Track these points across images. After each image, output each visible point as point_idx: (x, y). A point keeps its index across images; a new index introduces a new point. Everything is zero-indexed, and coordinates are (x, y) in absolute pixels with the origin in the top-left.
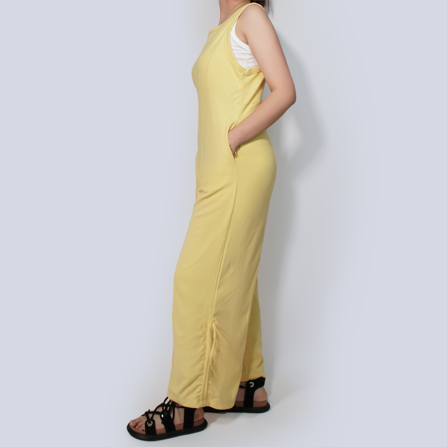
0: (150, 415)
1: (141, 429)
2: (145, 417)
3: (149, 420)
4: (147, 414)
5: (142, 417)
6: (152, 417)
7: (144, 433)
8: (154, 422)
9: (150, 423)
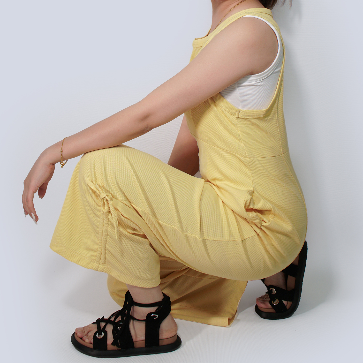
0: (103, 324)
1: (88, 341)
2: (95, 325)
3: (100, 330)
4: (99, 322)
5: (93, 324)
6: (105, 327)
7: (91, 346)
8: (106, 333)
9: (100, 334)
